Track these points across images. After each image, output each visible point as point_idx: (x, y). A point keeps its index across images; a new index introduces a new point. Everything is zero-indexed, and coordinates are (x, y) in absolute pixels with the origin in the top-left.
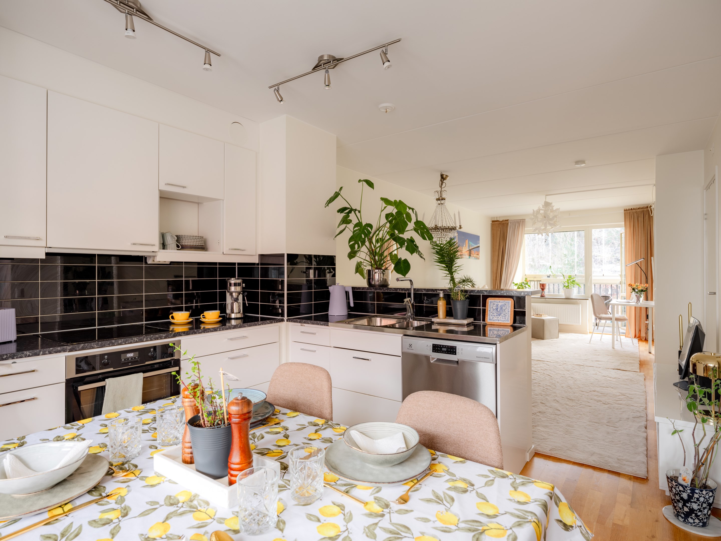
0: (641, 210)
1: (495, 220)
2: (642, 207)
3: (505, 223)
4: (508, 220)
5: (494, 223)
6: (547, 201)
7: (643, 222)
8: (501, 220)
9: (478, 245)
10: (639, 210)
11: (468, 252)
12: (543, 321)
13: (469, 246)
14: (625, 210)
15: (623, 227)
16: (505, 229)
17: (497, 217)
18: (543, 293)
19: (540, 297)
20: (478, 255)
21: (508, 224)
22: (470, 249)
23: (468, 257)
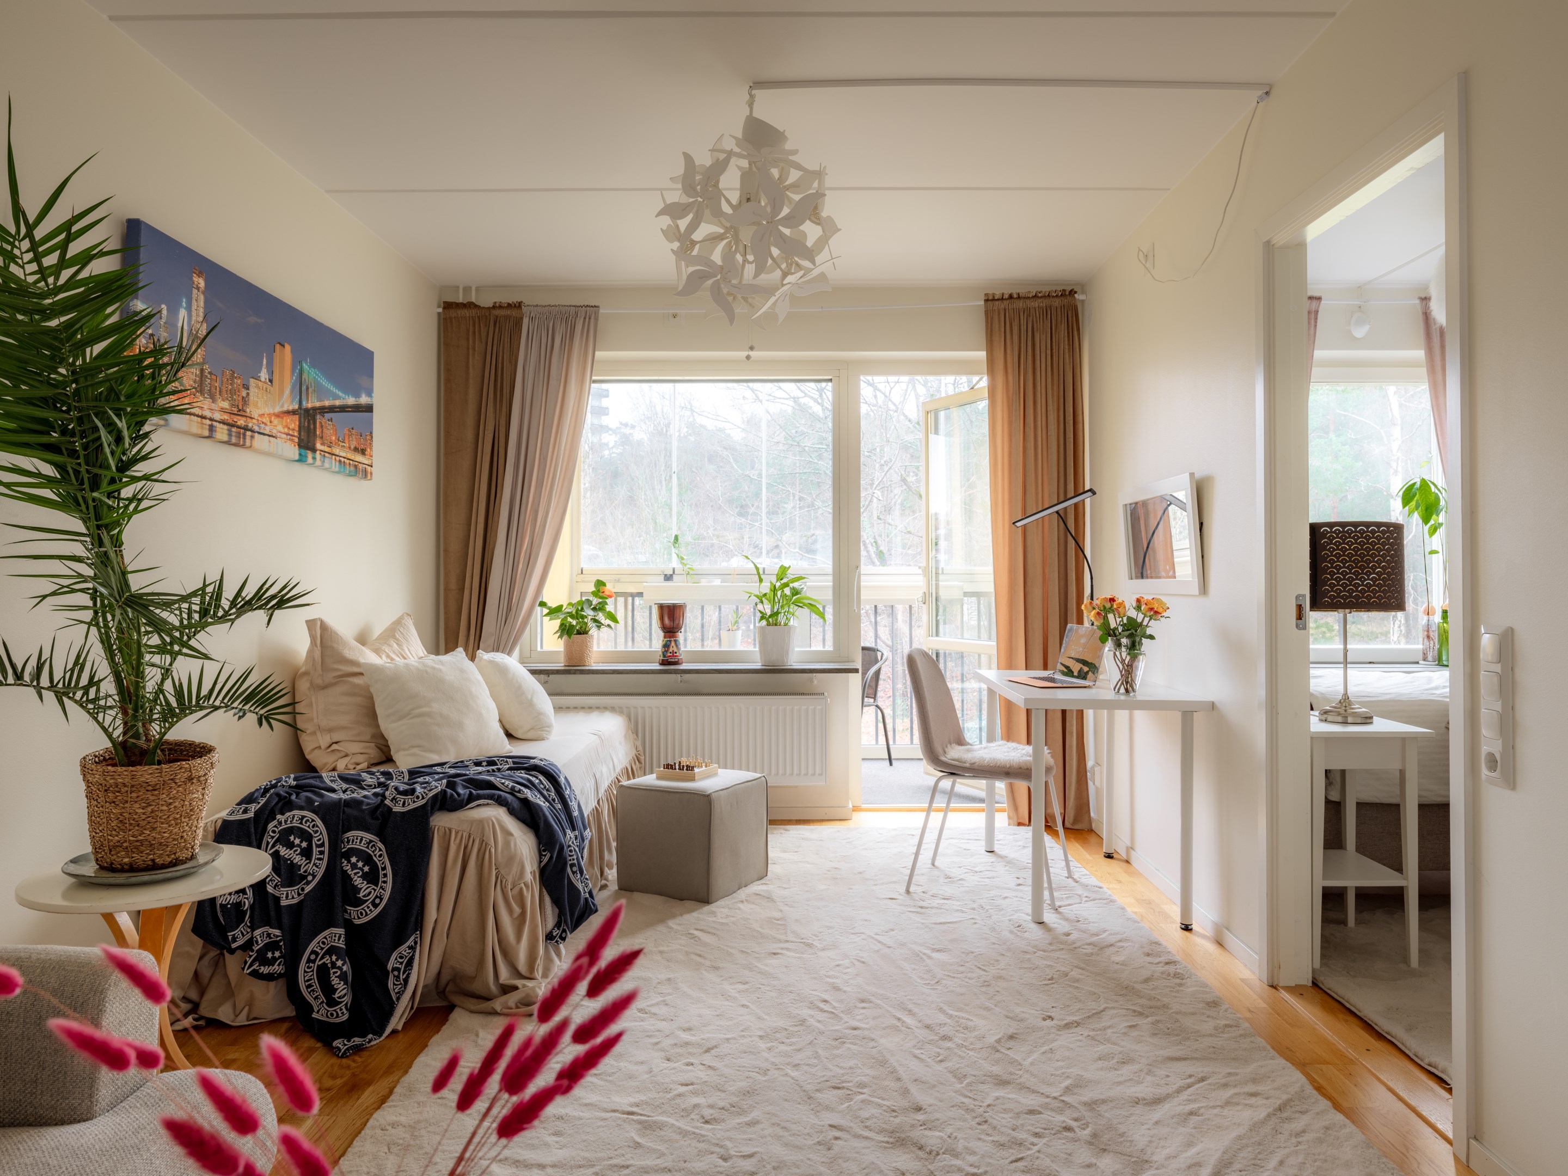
0: (1046, 302)
1: (461, 300)
3: (507, 317)
4: (519, 305)
5: (453, 313)
6: (755, 115)
7: (1049, 352)
8: (486, 301)
9: (364, 400)
10: (1036, 304)
11: (294, 423)
12: (705, 800)
13: (301, 388)
14: (987, 301)
16: (507, 346)
17: (467, 289)
18: (673, 648)
19: (657, 666)
20: (363, 452)
21: (518, 323)
22: (310, 404)
23: (292, 451)
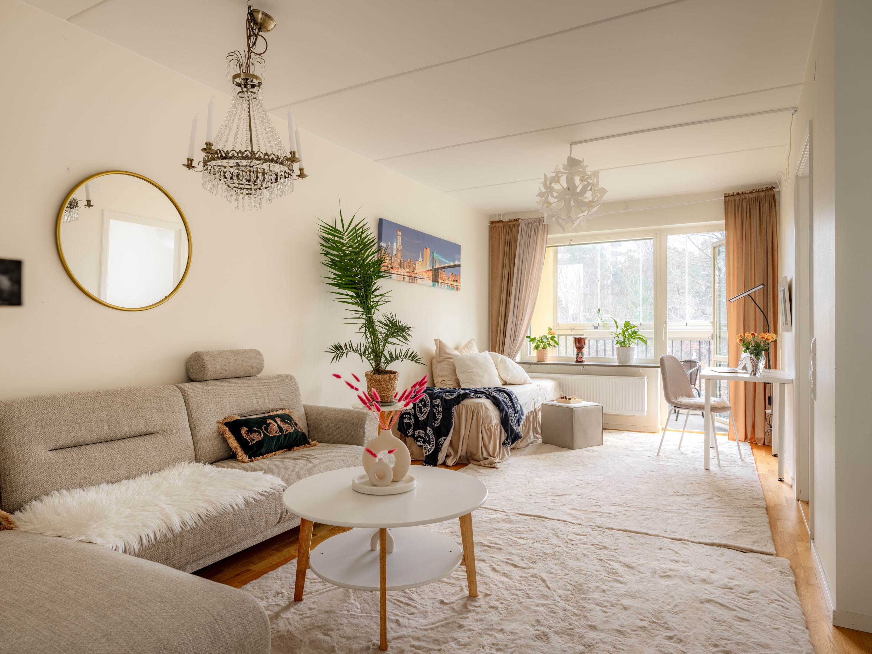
0: (757, 194)
1: (497, 220)
2: (757, 188)
3: (514, 225)
4: (518, 220)
5: (494, 225)
6: (572, 156)
7: (758, 218)
8: (506, 219)
9: (457, 263)
10: (751, 196)
11: (431, 274)
12: (571, 411)
13: (433, 262)
14: (725, 197)
15: (722, 230)
16: (513, 236)
17: (499, 215)
18: (580, 355)
19: (574, 363)
20: (457, 281)
21: (518, 227)
22: (437, 266)
23: (431, 283)
